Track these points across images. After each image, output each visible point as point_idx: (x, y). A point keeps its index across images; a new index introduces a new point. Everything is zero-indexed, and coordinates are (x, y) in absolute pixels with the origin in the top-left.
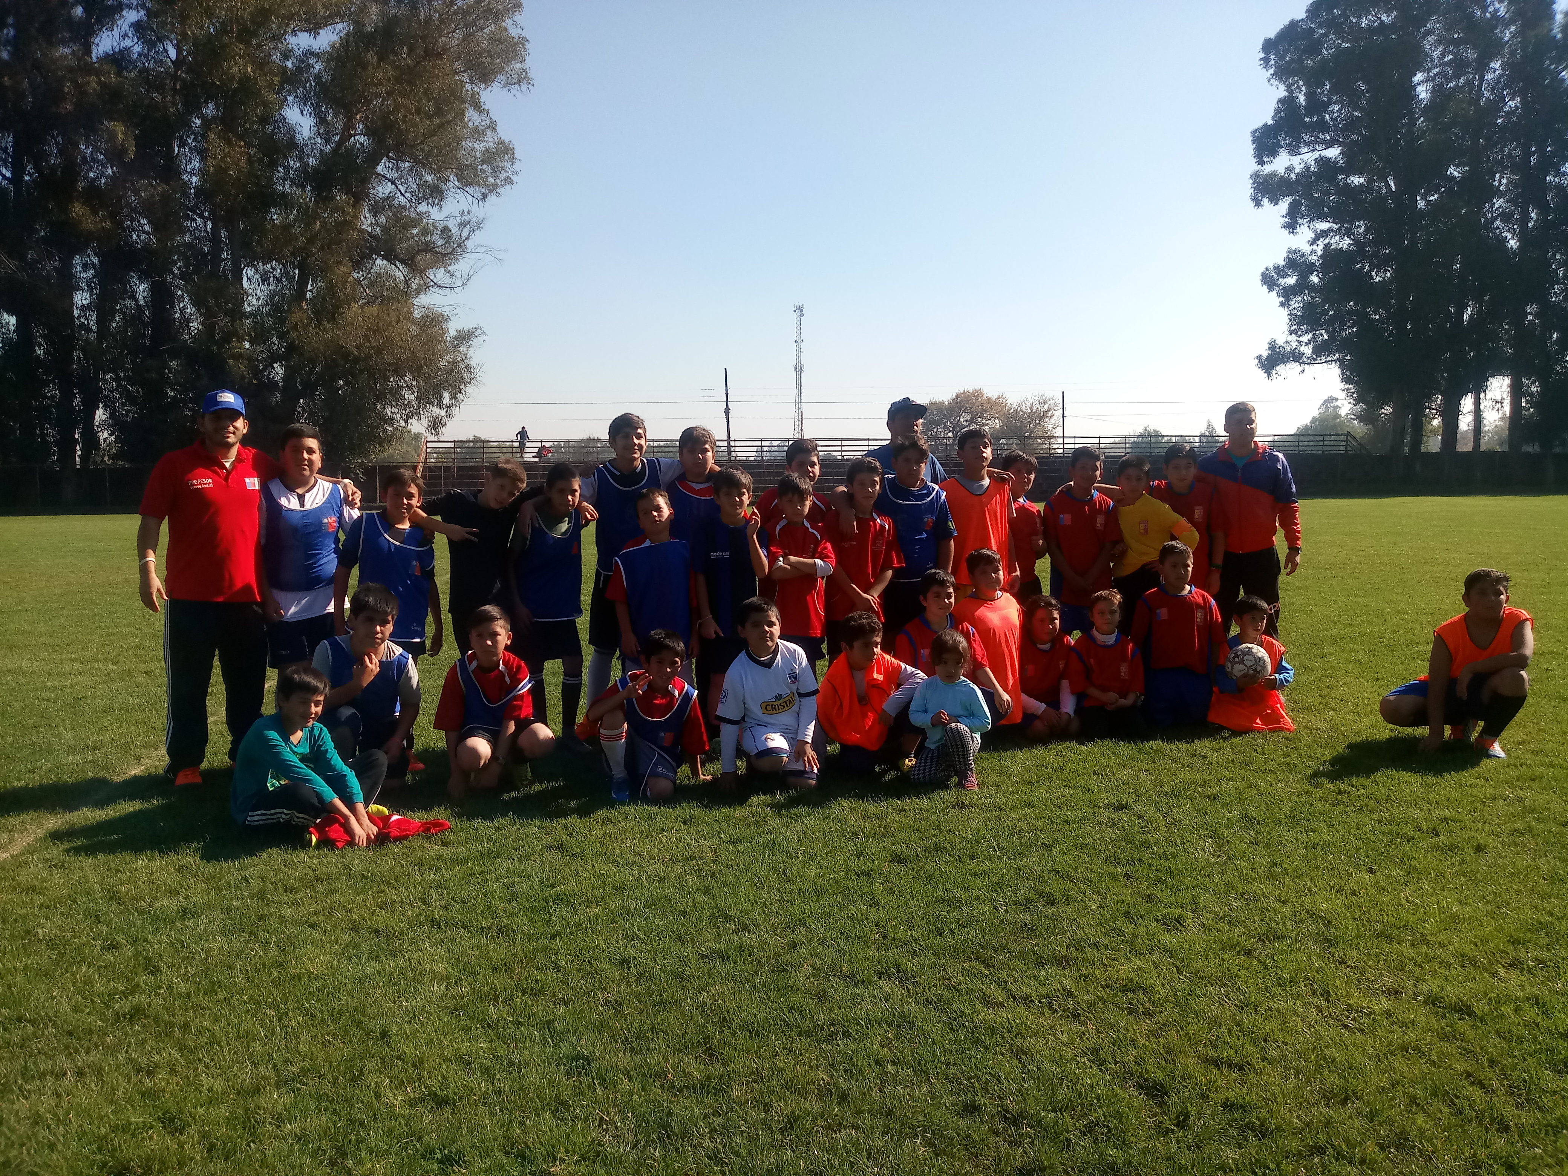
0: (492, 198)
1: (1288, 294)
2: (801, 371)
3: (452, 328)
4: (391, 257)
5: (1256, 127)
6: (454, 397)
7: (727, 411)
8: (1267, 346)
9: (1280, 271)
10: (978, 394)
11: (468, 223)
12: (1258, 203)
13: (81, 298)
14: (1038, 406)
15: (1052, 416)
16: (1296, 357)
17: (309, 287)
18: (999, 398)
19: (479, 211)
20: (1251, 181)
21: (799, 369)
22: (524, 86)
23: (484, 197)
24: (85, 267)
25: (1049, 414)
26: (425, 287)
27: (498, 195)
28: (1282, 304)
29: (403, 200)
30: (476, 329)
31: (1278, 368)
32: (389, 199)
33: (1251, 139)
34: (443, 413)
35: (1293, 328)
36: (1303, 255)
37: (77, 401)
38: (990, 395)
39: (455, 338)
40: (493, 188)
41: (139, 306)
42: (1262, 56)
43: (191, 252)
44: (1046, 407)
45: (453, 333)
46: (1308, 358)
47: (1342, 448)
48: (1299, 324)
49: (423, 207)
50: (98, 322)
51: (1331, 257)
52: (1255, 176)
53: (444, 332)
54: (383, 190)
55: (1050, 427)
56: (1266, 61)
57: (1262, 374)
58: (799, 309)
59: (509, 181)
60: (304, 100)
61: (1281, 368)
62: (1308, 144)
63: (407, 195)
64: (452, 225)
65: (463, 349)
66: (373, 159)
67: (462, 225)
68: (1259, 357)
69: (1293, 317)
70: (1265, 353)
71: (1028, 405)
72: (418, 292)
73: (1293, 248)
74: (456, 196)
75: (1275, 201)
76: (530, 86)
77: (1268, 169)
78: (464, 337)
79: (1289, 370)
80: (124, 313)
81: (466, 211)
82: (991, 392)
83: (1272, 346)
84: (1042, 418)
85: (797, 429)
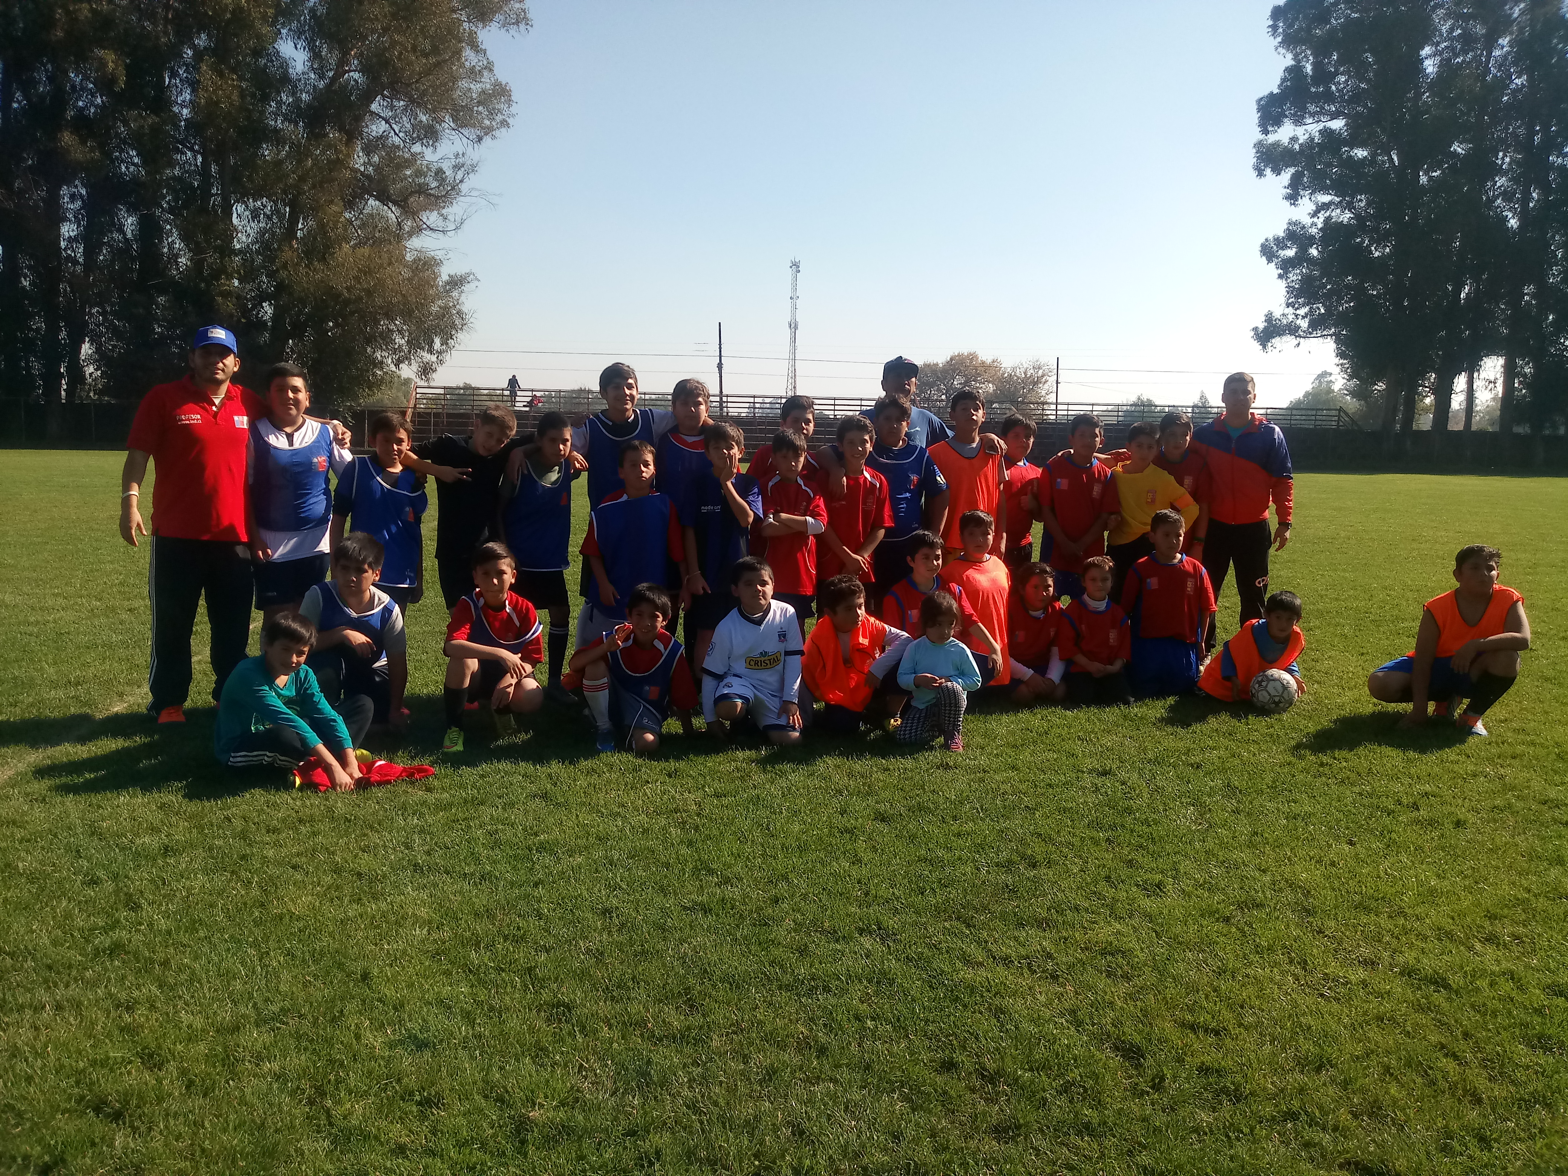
0: (487, 140)
1: (1286, 266)
2: (796, 328)
3: (445, 273)
4: (384, 198)
5: (1261, 96)
6: (444, 343)
7: (720, 366)
8: (1264, 319)
9: (1280, 243)
10: (972, 357)
11: (463, 165)
12: (1260, 173)
13: (68, 230)
14: (1032, 371)
15: (1046, 381)
16: (1292, 330)
17: (300, 226)
18: (993, 362)
19: (474, 154)
20: (1255, 151)
21: (794, 326)
22: (522, 26)
23: (480, 139)
24: (73, 198)
25: (1043, 380)
26: (418, 230)
27: (494, 137)
28: (1280, 276)
29: (396, 140)
30: (469, 274)
31: (1273, 341)
32: (383, 138)
33: (1256, 107)
34: (434, 358)
35: (1290, 301)
36: (1304, 227)
37: (63, 335)
38: (984, 359)
39: (448, 283)
40: (488, 130)
41: (126, 240)
42: (1271, 23)
43: (180, 186)
44: (1040, 372)
45: (445, 277)
46: (1304, 332)
47: (1334, 423)
48: (1297, 297)
49: (417, 148)
50: (86, 253)
51: (1331, 230)
52: (1259, 145)
53: (436, 276)
54: (377, 128)
55: (1043, 393)
56: (1274, 28)
57: (1257, 346)
58: (796, 265)
59: (504, 124)
60: (298, 34)
61: (1276, 341)
62: (1312, 115)
63: (401, 135)
64: (446, 166)
65: (455, 294)
66: (368, 97)
67: (457, 167)
68: (1255, 329)
69: (1290, 290)
70: (1261, 326)
71: (1023, 370)
72: (411, 234)
73: (1294, 220)
74: (451, 137)
75: (1277, 171)
76: (528, 27)
77: (1272, 138)
78: (456, 282)
79: (1284, 343)
80: (111, 246)
81: (461, 153)
82: (985, 356)
83: (1269, 318)
84: (1036, 383)
85: (790, 387)
